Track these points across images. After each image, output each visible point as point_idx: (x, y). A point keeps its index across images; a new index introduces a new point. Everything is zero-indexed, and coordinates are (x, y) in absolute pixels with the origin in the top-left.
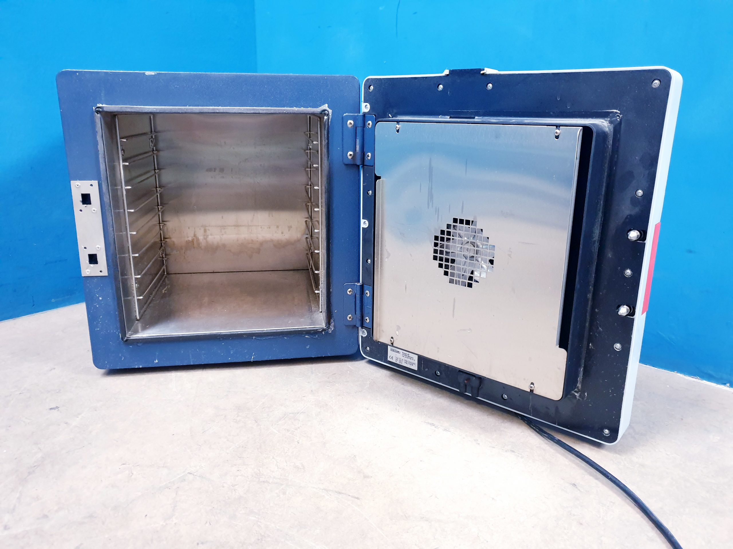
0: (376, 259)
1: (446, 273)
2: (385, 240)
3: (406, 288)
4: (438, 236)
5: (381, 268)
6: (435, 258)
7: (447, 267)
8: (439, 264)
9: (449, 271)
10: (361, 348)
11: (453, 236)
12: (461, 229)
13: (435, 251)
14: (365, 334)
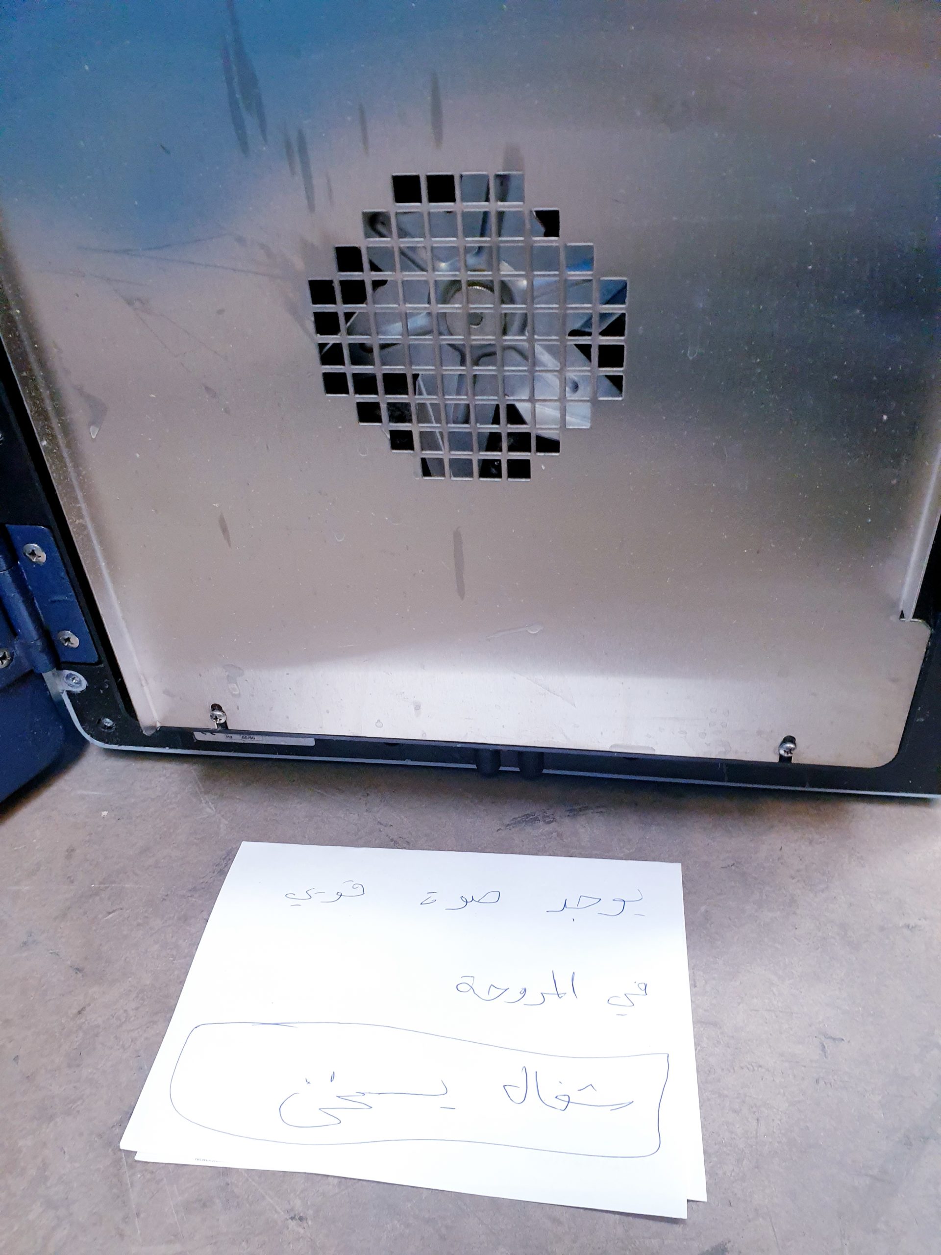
0: (44, 443)
1: (401, 441)
2: (56, 346)
3: (225, 530)
4: (331, 282)
5: (79, 474)
6: (335, 384)
7: (399, 413)
8: (360, 406)
9: (414, 428)
10: (82, 725)
11: (374, 268)
12: (409, 228)
13: (330, 355)
14: (80, 683)
